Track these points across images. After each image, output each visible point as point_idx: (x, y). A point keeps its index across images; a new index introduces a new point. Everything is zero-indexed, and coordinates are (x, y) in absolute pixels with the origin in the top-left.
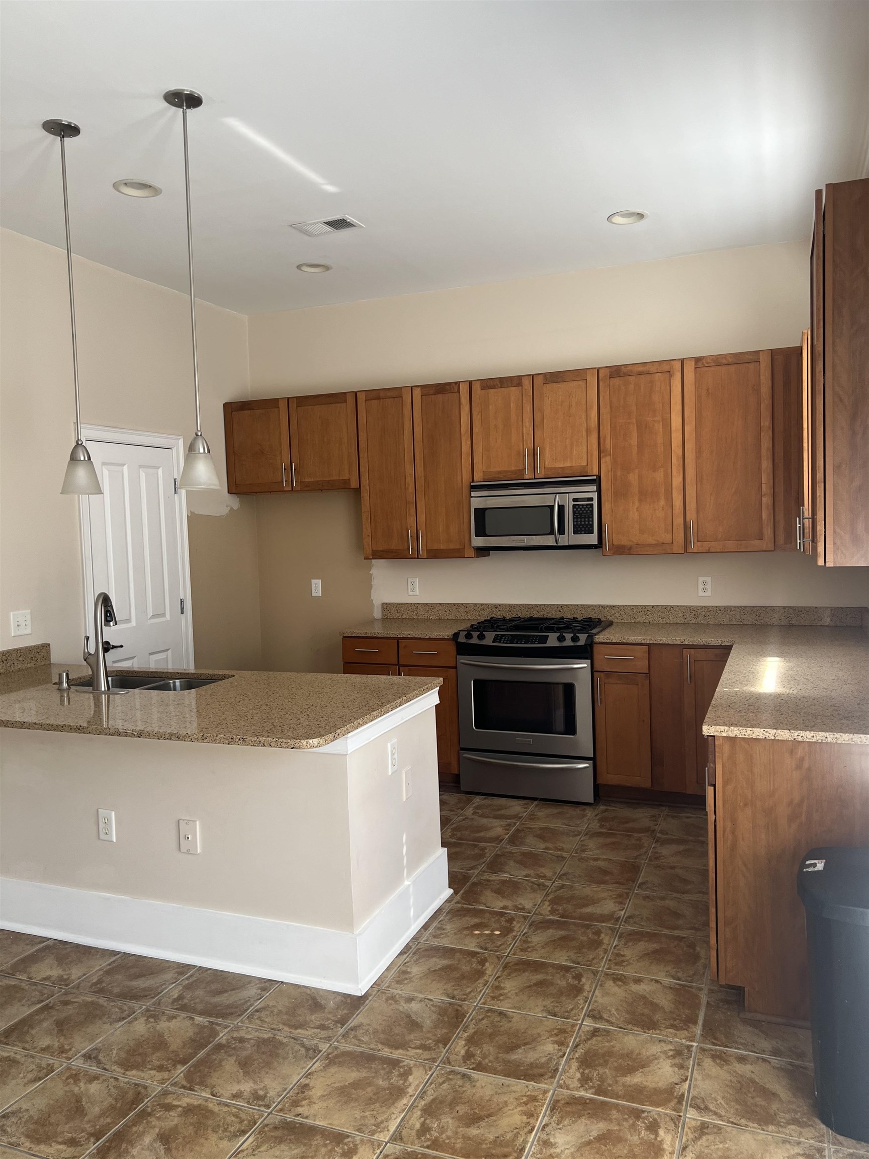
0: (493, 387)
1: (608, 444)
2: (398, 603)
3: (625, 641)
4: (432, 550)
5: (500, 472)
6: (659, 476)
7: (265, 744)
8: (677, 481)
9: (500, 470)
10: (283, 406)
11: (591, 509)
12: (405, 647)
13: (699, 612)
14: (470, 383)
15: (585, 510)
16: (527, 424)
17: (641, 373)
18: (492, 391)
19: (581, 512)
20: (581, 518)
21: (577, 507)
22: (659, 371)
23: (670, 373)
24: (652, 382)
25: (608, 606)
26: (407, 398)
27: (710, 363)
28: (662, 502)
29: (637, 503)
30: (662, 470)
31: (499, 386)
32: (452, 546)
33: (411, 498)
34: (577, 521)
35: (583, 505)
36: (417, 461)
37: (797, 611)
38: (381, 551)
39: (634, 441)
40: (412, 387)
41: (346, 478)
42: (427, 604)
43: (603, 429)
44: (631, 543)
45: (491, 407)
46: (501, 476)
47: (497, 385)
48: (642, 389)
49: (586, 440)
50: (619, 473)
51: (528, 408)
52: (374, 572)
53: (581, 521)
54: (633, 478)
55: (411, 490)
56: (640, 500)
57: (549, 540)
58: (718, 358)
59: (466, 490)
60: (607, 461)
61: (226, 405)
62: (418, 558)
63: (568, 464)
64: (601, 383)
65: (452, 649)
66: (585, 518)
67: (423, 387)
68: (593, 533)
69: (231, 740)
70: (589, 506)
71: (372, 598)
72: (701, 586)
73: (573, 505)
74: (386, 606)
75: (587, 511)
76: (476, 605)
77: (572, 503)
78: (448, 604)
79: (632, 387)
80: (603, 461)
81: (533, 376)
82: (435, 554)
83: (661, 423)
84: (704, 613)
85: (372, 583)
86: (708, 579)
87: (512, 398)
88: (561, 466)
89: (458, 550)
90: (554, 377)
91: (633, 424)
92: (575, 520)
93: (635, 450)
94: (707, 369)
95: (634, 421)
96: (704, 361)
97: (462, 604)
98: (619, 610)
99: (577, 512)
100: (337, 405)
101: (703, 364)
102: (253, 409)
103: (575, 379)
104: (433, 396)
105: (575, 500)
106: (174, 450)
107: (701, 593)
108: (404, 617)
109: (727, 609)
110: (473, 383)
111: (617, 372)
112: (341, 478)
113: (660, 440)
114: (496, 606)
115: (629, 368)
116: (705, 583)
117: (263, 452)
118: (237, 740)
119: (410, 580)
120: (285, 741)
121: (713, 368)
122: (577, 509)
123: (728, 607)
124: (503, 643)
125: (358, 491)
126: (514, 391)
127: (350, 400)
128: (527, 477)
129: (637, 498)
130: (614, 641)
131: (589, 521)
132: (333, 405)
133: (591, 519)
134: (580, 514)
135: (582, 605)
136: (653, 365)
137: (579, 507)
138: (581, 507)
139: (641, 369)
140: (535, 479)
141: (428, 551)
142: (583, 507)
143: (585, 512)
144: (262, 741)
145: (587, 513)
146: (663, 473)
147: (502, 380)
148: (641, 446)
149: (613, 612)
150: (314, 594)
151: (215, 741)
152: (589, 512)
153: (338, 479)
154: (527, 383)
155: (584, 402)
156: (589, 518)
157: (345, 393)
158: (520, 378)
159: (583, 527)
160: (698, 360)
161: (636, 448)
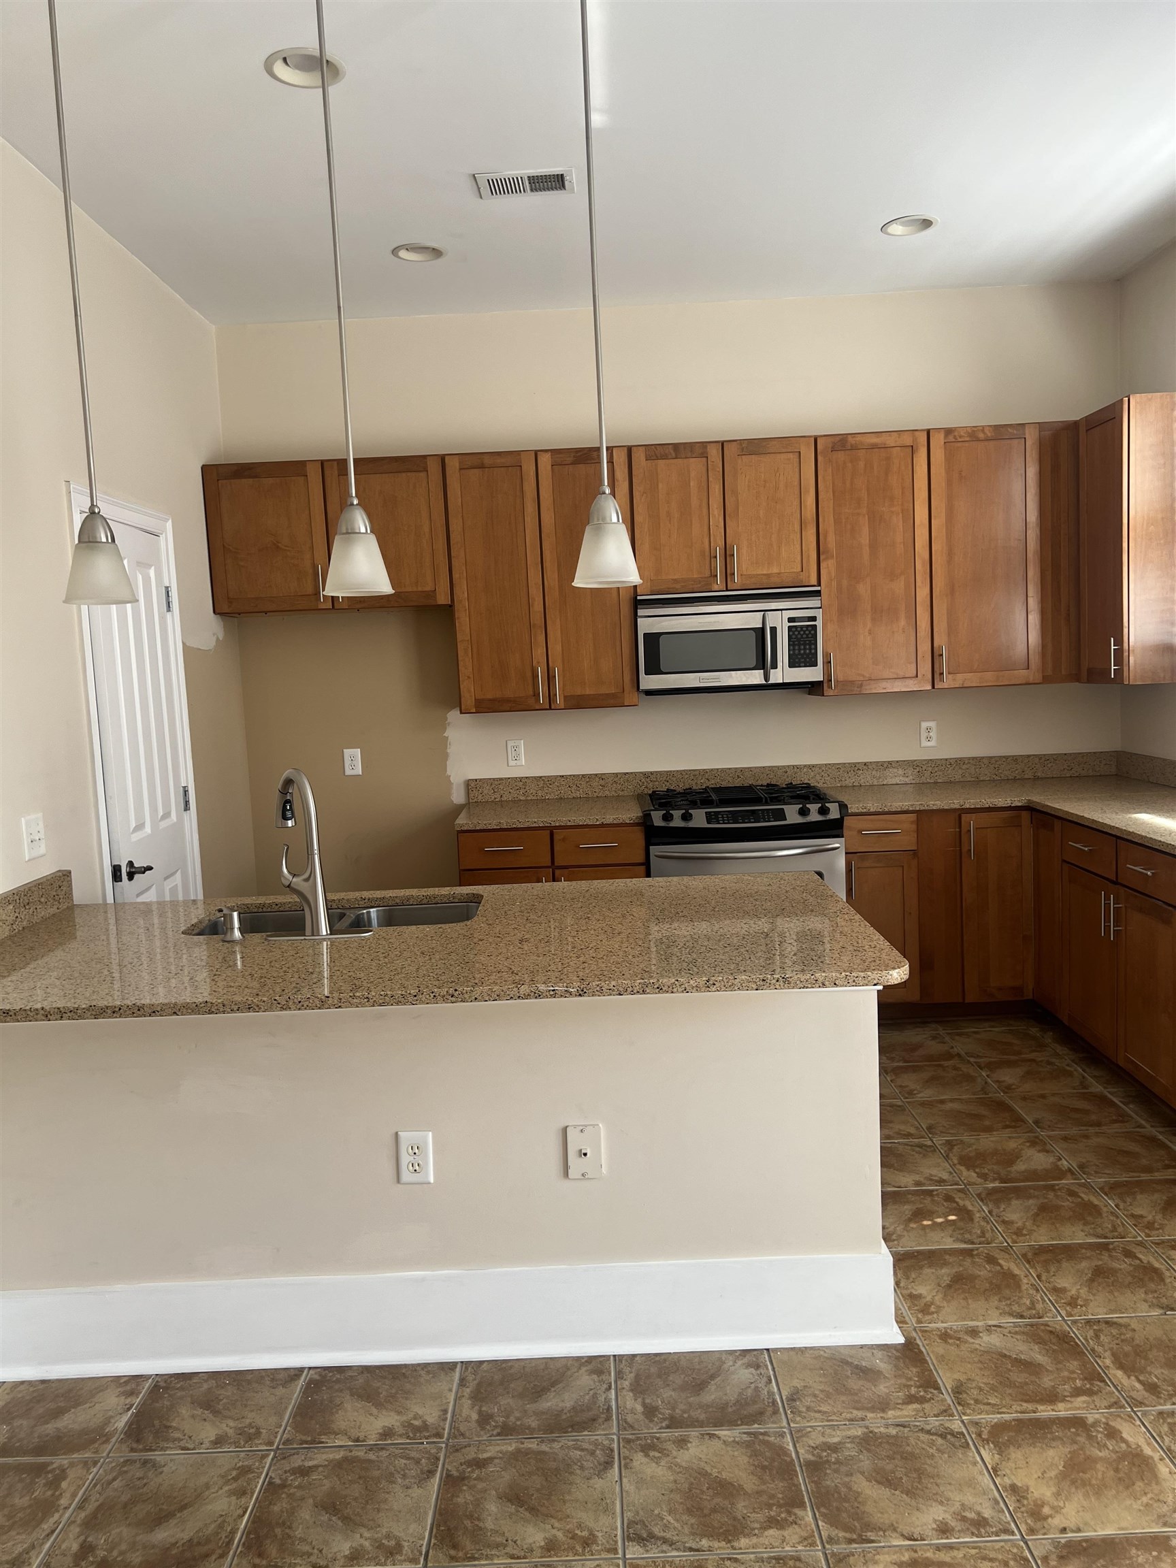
0: (664, 457)
1: (831, 541)
2: (494, 779)
3: (886, 810)
4: (572, 697)
5: (675, 581)
6: (899, 586)
7: (827, 983)
8: (923, 593)
9: (676, 577)
10: (314, 476)
11: (813, 632)
12: (564, 840)
13: (924, 768)
14: (630, 449)
15: (804, 633)
16: (716, 512)
17: (874, 447)
18: (661, 463)
19: (799, 636)
20: (799, 645)
21: (794, 629)
22: (898, 444)
23: (913, 449)
24: (888, 459)
25: (805, 766)
26: (529, 468)
27: (963, 436)
28: (903, 622)
29: (869, 625)
30: (903, 578)
31: (674, 455)
32: (604, 690)
33: (537, 618)
34: (794, 649)
35: (802, 627)
36: (547, 564)
37: (1043, 759)
38: (490, 700)
39: (864, 538)
40: (536, 452)
41: (428, 588)
42: (541, 777)
43: (824, 521)
44: (862, 678)
45: (660, 486)
46: (678, 586)
47: (671, 454)
48: (875, 468)
49: (799, 536)
50: (845, 583)
51: (716, 489)
52: (450, 733)
53: (799, 650)
54: (863, 589)
55: (538, 606)
56: (873, 620)
57: (756, 677)
58: (974, 431)
59: (626, 609)
60: (828, 567)
61: (206, 470)
62: (550, 709)
63: (775, 570)
64: (820, 458)
65: (638, 837)
66: (805, 645)
67: (554, 452)
68: (816, 665)
69: (762, 983)
70: (810, 629)
71: (448, 773)
72: (924, 734)
73: (789, 627)
74: (471, 785)
75: (807, 635)
76: (617, 774)
77: (787, 624)
78: (574, 776)
79: (862, 464)
80: (823, 565)
81: (723, 443)
82: (578, 703)
83: (901, 515)
84: (930, 769)
85: (448, 751)
86: (932, 724)
87: (693, 474)
88: (765, 572)
89: (613, 696)
90: (754, 447)
91: (864, 515)
92: (791, 648)
93: (866, 551)
94: (959, 444)
95: (864, 511)
96: (956, 434)
97: (596, 775)
98: (820, 771)
99: (794, 637)
100: (409, 474)
101: (955, 437)
102: (256, 477)
103: (784, 451)
104: (571, 467)
105: (791, 620)
106: (162, 538)
107: (925, 743)
108: (504, 798)
109: (959, 762)
110: (634, 450)
111: (842, 443)
112: (420, 589)
113: (899, 538)
114: (646, 775)
115: (859, 438)
116: (929, 730)
117: (278, 547)
118: (774, 981)
119: (510, 744)
120: (862, 974)
121: (967, 444)
122: (794, 632)
123: (961, 759)
124: (724, 823)
125: (449, 610)
126: (695, 466)
127: (434, 468)
128: (716, 587)
129: (869, 617)
130: (872, 810)
131: (810, 649)
132: (404, 474)
133: (813, 646)
134: (799, 640)
135: (769, 767)
136: (890, 435)
137: (796, 630)
138: (799, 629)
139: (874, 440)
140: (727, 590)
141: (566, 698)
142: (802, 630)
143: (804, 636)
144: (821, 979)
145: (807, 637)
146: (903, 583)
147: (677, 447)
148: (873, 546)
149: (812, 774)
150: (348, 772)
151: (731, 987)
152: (810, 636)
153: (415, 589)
154: (714, 453)
155: (796, 483)
156: (810, 644)
157: (425, 457)
158: (704, 444)
159: (802, 658)
160: (948, 431)
161: (867, 548)
